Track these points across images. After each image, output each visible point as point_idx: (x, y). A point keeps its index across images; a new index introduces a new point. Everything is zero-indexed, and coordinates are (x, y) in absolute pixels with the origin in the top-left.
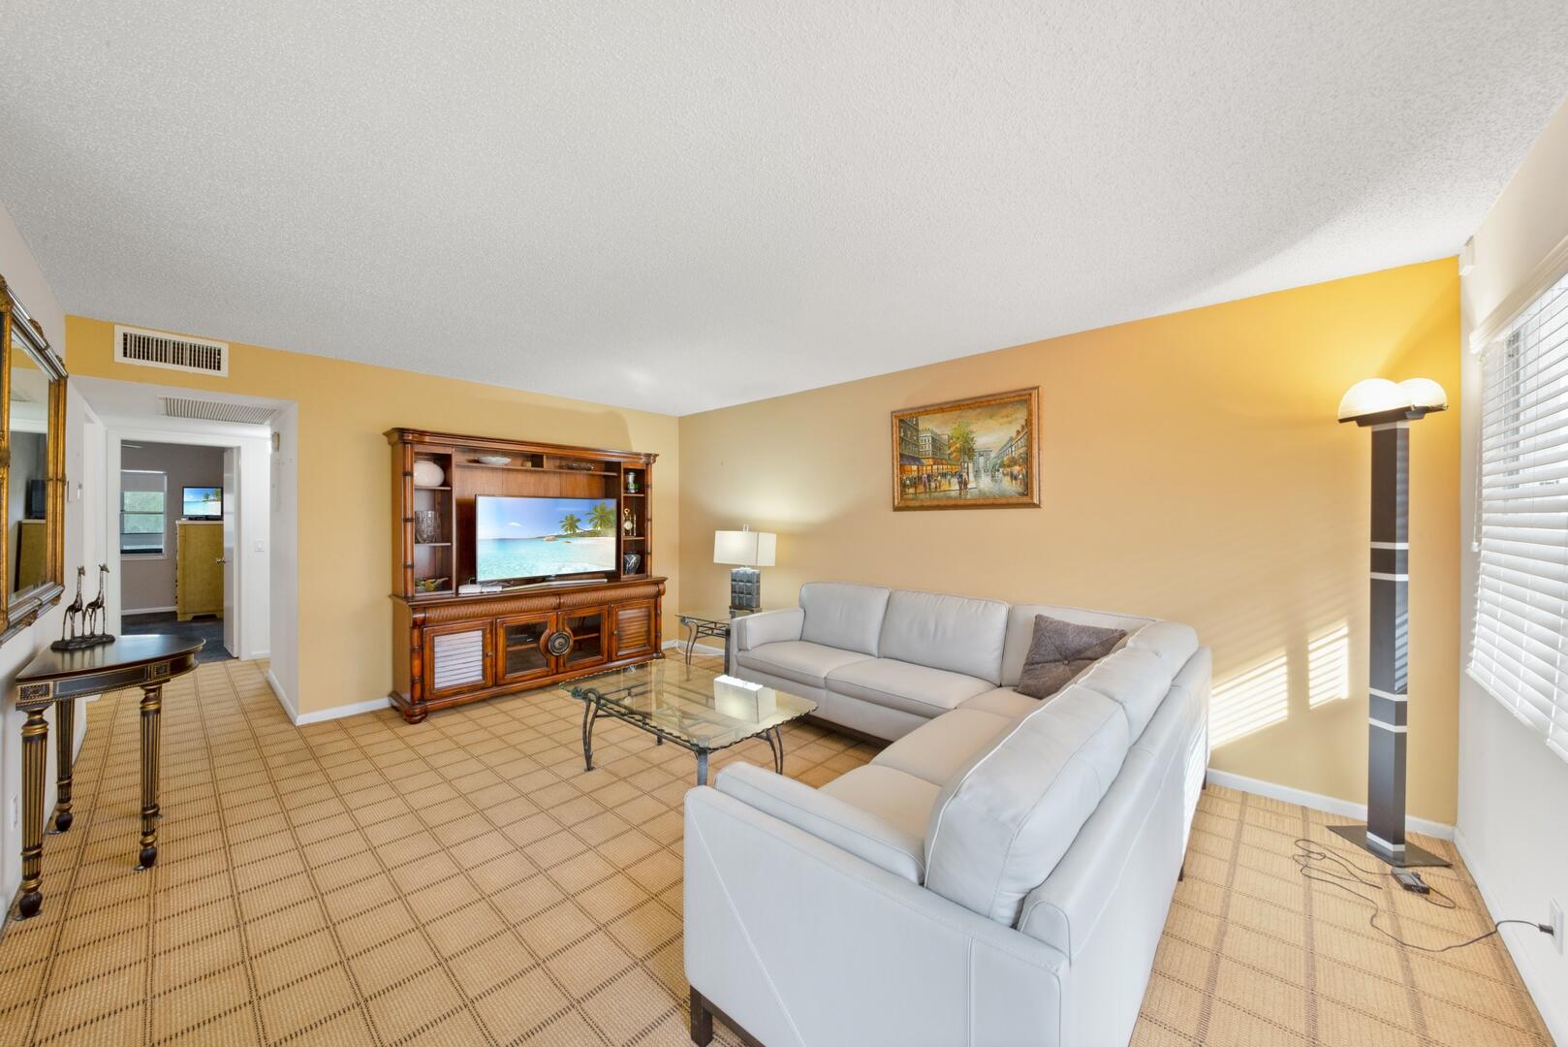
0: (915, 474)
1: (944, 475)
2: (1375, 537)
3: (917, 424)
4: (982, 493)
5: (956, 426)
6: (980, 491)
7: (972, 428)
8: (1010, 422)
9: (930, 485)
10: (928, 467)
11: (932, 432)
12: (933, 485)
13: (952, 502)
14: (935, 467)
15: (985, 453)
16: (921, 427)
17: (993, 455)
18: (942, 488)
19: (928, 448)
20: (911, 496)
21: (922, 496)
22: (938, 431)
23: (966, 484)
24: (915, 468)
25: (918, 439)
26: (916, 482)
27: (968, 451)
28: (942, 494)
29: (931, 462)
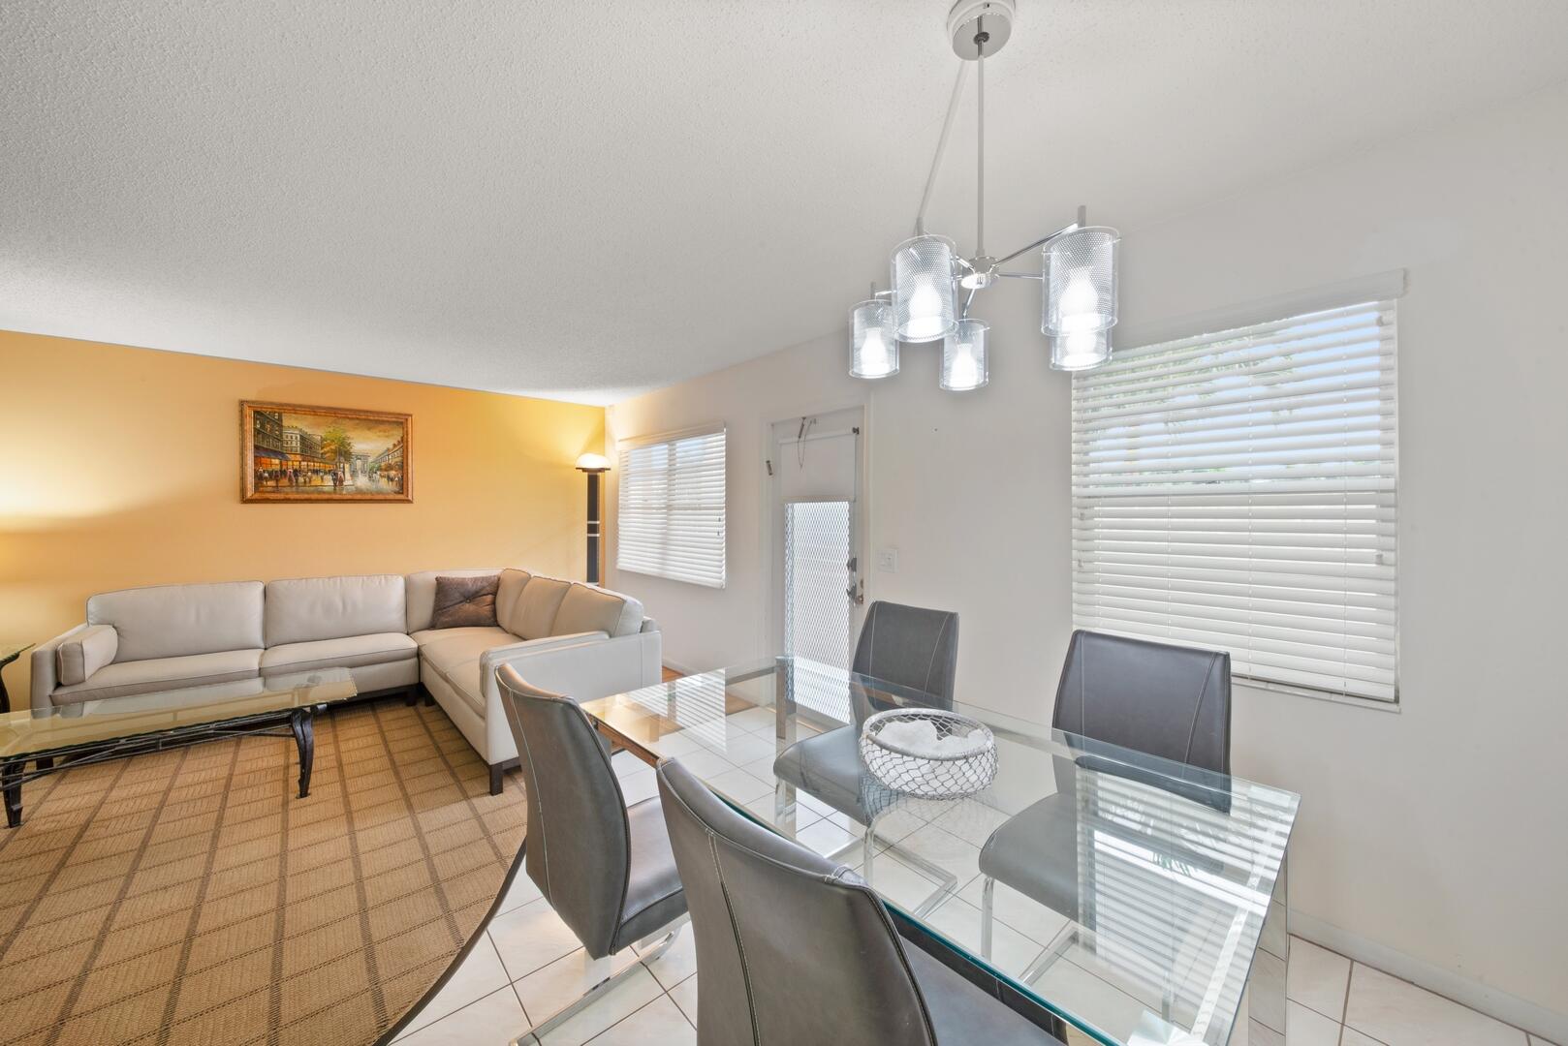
0: (278, 468)
1: (316, 472)
2: (589, 519)
3: (280, 419)
4: (359, 491)
5: (331, 430)
6: (356, 488)
7: (349, 434)
8: (387, 437)
9: (297, 480)
10: (294, 462)
11: (301, 430)
12: (301, 479)
13: (326, 496)
14: (303, 463)
15: (363, 457)
16: (285, 423)
17: (370, 460)
18: (313, 484)
19: (296, 444)
20: (270, 489)
21: (288, 490)
22: (309, 431)
23: (341, 481)
24: (277, 461)
25: (281, 435)
26: (276, 476)
27: (344, 453)
28: (312, 489)
29: (299, 458)
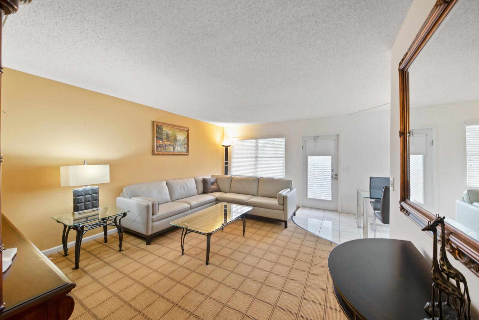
0: (161, 144)
1: (170, 145)
2: (225, 160)
3: (162, 128)
4: (178, 152)
5: (173, 132)
6: (178, 151)
7: (177, 133)
8: (184, 134)
9: (165, 148)
10: (165, 142)
11: (166, 132)
12: (166, 148)
13: (172, 153)
14: (167, 142)
15: (179, 141)
16: (163, 129)
17: (181, 142)
18: (169, 149)
19: (165, 136)
20: (159, 151)
21: (163, 151)
22: (168, 132)
23: (175, 149)
24: (161, 142)
25: (162, 133)
26: (161, 146)
27: (175, 139)
28: (169, 151)
29: (166, 141)
